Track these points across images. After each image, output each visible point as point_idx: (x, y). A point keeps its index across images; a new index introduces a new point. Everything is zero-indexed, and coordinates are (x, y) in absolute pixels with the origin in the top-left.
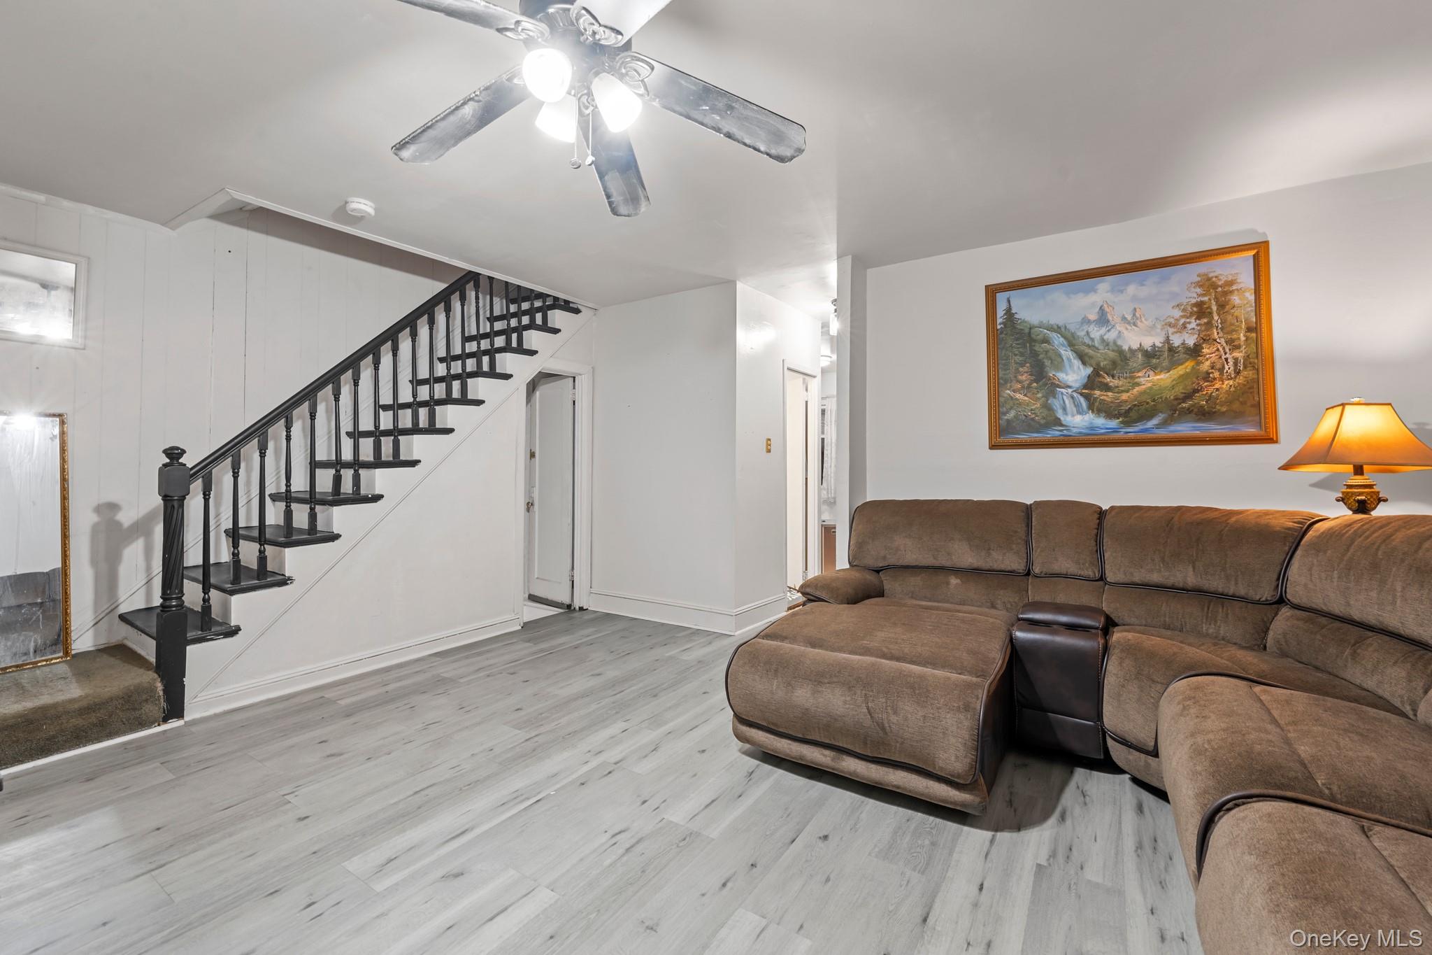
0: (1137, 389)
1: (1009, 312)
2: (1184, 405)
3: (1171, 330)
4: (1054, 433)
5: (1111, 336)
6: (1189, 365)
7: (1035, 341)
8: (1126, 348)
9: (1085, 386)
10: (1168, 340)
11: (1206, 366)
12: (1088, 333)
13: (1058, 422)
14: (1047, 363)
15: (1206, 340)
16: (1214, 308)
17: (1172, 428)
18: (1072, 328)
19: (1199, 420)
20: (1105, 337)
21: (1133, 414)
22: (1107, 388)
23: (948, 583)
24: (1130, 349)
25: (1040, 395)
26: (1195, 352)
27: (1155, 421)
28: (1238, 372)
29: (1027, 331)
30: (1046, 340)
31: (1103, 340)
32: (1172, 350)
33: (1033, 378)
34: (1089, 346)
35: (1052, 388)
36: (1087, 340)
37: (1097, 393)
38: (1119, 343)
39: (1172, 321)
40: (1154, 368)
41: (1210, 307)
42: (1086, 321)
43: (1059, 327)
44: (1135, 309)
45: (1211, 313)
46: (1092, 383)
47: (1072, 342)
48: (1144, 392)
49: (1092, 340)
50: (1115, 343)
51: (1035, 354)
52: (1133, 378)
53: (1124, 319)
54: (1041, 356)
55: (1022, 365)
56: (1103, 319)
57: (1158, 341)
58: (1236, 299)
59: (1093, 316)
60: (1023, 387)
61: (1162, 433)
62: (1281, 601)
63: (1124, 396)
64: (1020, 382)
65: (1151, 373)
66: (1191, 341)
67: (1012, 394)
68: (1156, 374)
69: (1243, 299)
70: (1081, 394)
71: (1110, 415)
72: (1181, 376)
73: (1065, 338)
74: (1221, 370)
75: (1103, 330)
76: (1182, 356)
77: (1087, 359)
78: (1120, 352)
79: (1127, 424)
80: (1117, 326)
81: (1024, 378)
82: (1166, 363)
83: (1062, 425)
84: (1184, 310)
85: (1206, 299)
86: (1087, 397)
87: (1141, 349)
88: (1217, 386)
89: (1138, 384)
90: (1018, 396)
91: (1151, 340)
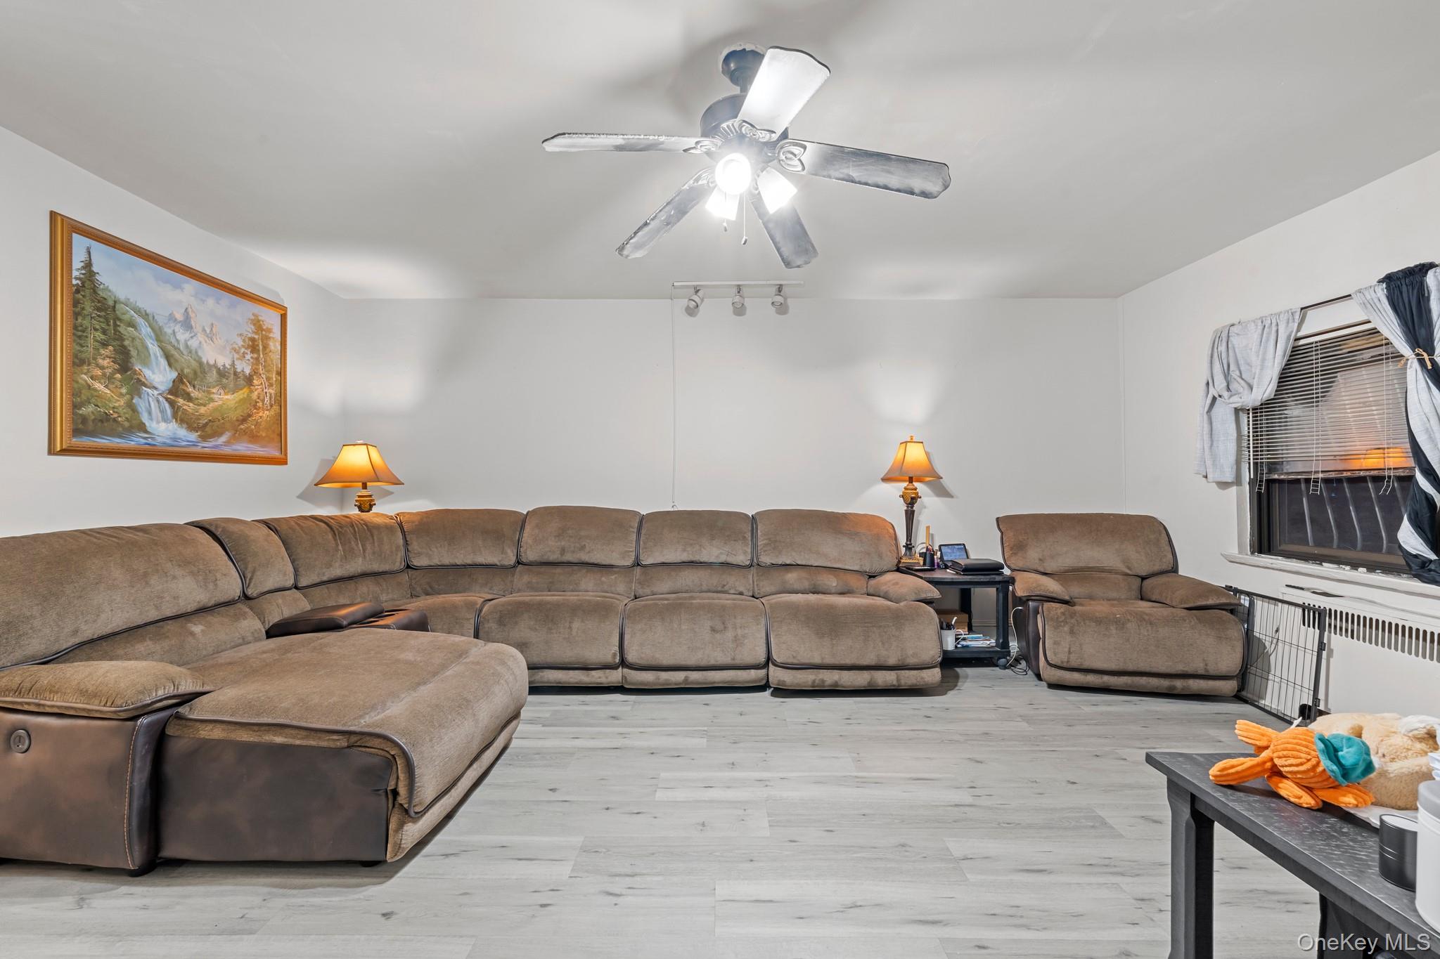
0: (211, 405)
1: (88, 265)
2: (242, 427)
3: (236, 356)
4: (136, 441)
5: (193, 343)
6: (246, 390)
7: (120, 320)
8: (204, 360)
9: (171, 392)
10: (233, 365)
11: (255, 395)
12: (174, 332)
13: (142, 428)
14: (133, 353)
15: (255, 372)
16: (261, 347)
17: (235, 447)
18: (161, 321)
19: (250, 442)
20: (189, 343)
21: (208, 429)
22: (189, 398)
23: (192, 634)
24: (207, 362)
25: (124, 391)
26: (249, 380)
27: (223, 439)
28: (271, 406)
29: (111, 303)
30: (132, 324)
31: (187, 346)
32: (235, 373)
33: (117, 366)
34: (174, 346)
35: (137, 385)
36: (173, 341)
37: (181, 401)
38: (200, 353)
39: (236, 346)
40: (224, 387)
41: (258, 345)
42: (172, 318)
43: (147, 314)
44: (212, 324)
45: (259, 351)
46: (176, 390)
47: (159, 336)
48: (216, 409)
49: (178, 341)
50: (196, 352)
51: (120, 338)
52: (209, 393)
53: (204, 330)
54: (126, 343)
55: (104, 345)
56: (187, 324)
57: (228, 363)
58: (271, 344)
59: (179, 316)
60: (104, 374)
61: (227, 450)
63: (202, 410)
64: (102, 368)
65: (222, 391)
66: (248, 371)
67: (90, 381)
68: (226, 394)
69: (275, 346)
70: (167, 399)
71: (191, 428)
72: (241, 400)
73: (152, 329)
74: (263, 401)
75: (187, 335)
76: (242, 382)
77: (172, 361)
78: (201, 364)
79: (204, 438)
80: (199, 334)
81: (106, 363)
82: (232, 385)
83: (146, 432)
84: (244, 341)
85: (256, 337)
86: (172, 403)
87: (215, 366)
88: (261, 414)
89: (212, 400)
90: (97, 385)
91: (223, 361)
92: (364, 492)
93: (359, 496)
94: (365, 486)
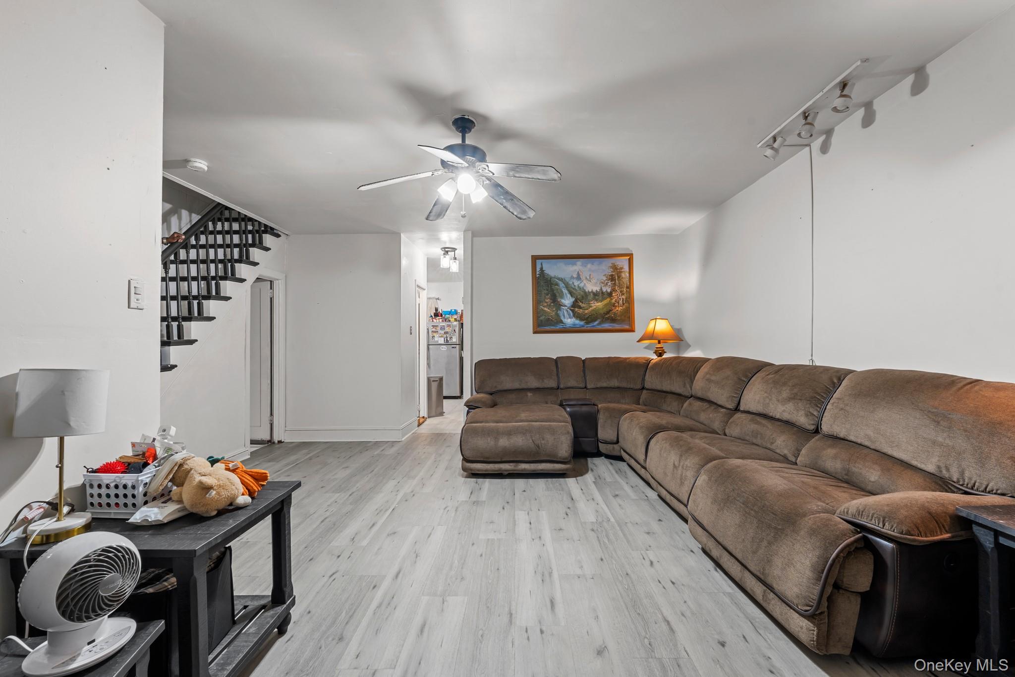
0: (591, 308)
1: (542, 269)
2: (607, 316)
3: (603, 285)
4: (559, 327)
5: (582, 285)
6: (608, 299)
7: (553, 284)
8: (587, 291)
9: (572, 306)
10: (601, 289)
11: (613, 301)
12: (573, 283)
13: (561, 322)
14: (557, 295)
15: (613, 290)
16: (616, 278)
17: (603, 325)
18: (567, 280)
19: (611, 323)
20: (580, 285)
21: (589, 319)
22: (580, 307)
23: (527, 396)
24: (588, 291)
25: (554, 309)
26: (610, 295)
27: (596, 323)
28: (623, 304)
29: (549, 279)
30: (557, 284)
31: (579, 287)
32: (603, 293)
33: (552, 301)
34: (574, 289)
35: (559, 306)
36: (573, 286)
37: (577, 309)
38: (585, 288)
39: (603, 281)
40: (597, 300)
41: (615, 277)
42: (572, 277)
43: (562, 279)
44: (590, 275)
45: (615, 280)
46: (575, 305)
47: (567, 286)
48: (593, 310)
49: (575, 286)
50: (583, 288)
51: (552, 290)
52: (589, 304)
53: (586, 278)
54: (555, 292)
55: (547, 294)
56: (579, 278)
57: (598, 289)
58: (623, 275)
59: (575, 276)
60: (547, 305)
61: (599, 327)
62: (643, 388)
63: (586, 311)
64: (547, 303)
65: (596, 302)
66: (609, 290)
67: (543, 308)
68: (597, 303)
69: (625, 275)
70: (571, 310)
71: (581, 319)
72: (605, 304)
73: (564, 284)
74: (618, 303)
75: (579, 282)
76: (606, 296)
77: (572, 294)
78: (585, 292)
79: (587, 323)
80: (584, 281)
81: (548, 301)
82: (600, 299)
83: (563, 323)
84: (607, 277)
85: (614, 273)
86: (573, 311)
87: (592, 292)
88: (617, 309)
89: (591, 307)
90: (545, 309)
91: (596, 289)
92: (659, 346)
93: (657, 348)
94: (659, 342)
